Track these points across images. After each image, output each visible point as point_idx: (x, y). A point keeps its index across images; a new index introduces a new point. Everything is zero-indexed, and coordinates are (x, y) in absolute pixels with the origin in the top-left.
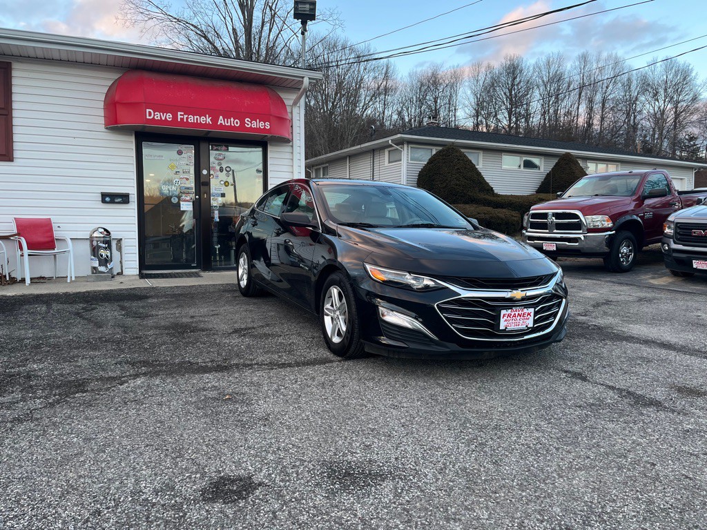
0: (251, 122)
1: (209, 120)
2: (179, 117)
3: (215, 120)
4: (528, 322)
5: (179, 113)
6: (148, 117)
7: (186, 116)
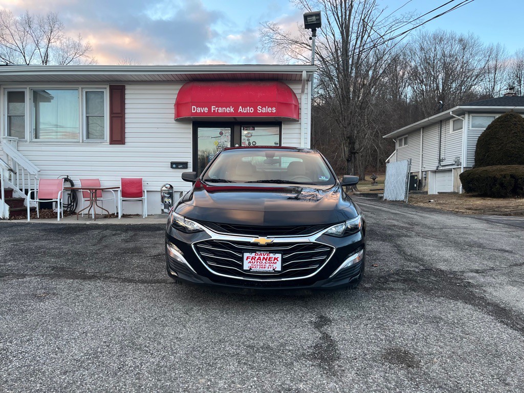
0: (262, 109)
1: (232, 110)
2: (213, 109)
3: (236, 109)
4: (275, 265)
5: (212, 107)
6: (193, 111)
7: (217, 109)
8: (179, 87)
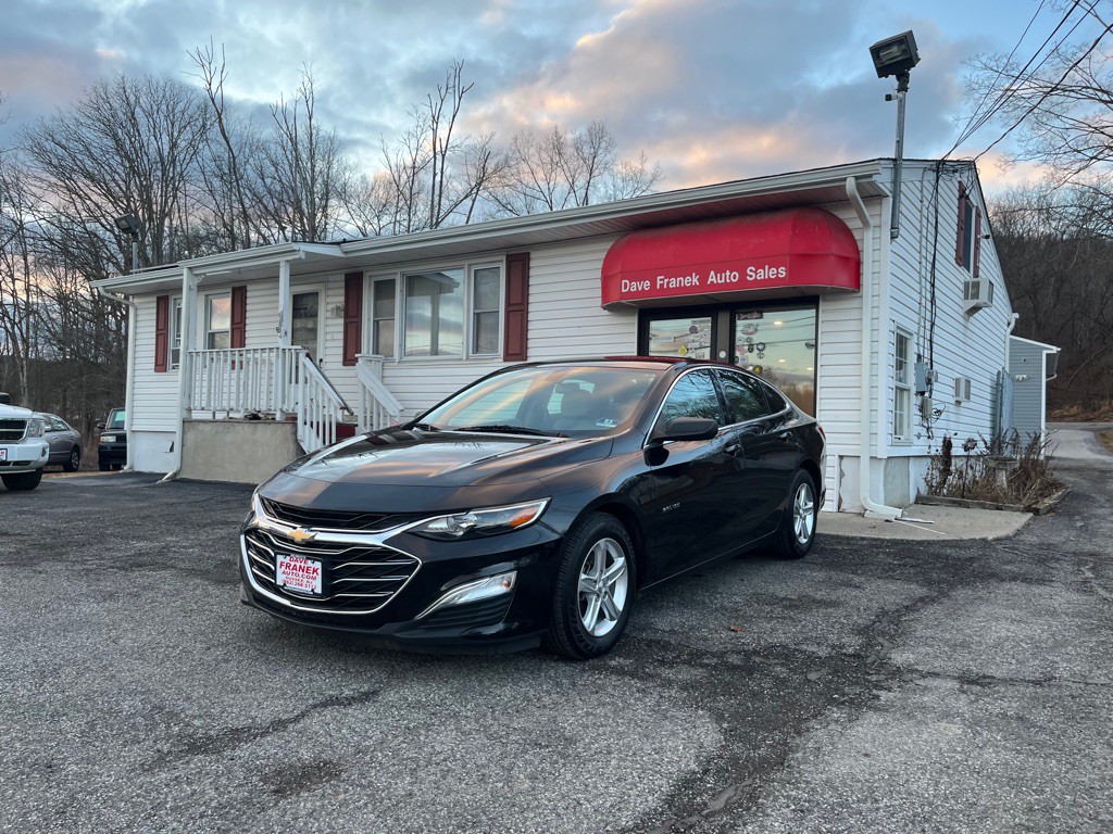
0: (755, 272)
1: (695, 281)
2: (659, 283)
3: (704, 279)
4: (314, 583)
5: (659, 278)
6: (623, 291)
7: (666, 280)
8: (608, 245)
